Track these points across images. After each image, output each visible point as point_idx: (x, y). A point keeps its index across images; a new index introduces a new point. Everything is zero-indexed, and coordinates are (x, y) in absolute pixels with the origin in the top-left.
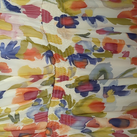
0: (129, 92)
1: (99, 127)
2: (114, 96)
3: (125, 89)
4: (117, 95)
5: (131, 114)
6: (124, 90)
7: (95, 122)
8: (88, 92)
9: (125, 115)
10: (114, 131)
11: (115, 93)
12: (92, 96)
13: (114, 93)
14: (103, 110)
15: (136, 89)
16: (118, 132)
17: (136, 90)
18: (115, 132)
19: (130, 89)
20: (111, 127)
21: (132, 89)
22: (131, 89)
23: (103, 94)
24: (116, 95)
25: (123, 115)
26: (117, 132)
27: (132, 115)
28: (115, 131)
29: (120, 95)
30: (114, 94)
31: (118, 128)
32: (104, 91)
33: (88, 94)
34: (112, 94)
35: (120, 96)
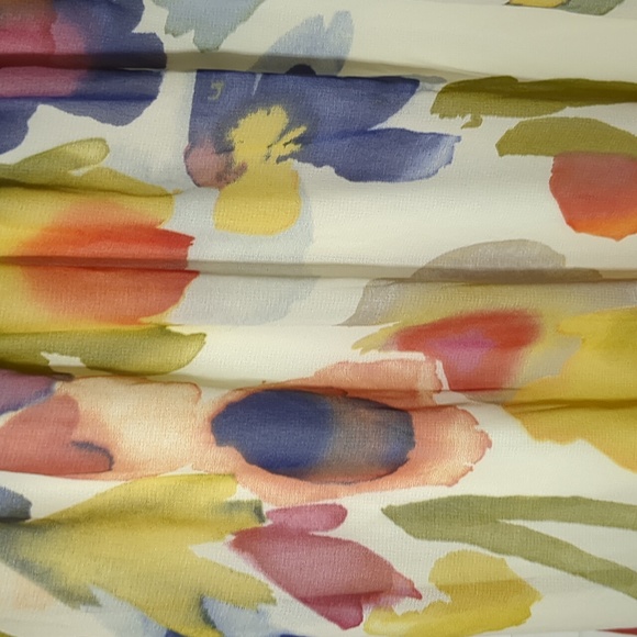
0: (442, 152)
1: (109, 474)
2: (295, 175)
3: (414, 116)
4: (328, 170)
5: (432, 354)
6: (395, 121)
7: (72, 423)
8: (29, 104)
9: (374, 356)
10: (258, 511)
11: (310, 148)
12: (71, 150)
13: (296, 141)
14: (163, 308)
15: (511, 123)
16: (295, 522)
17: (508, 132)
18: (268, 523)
19: (451, 116)
20: (233, 475)
21: (476, 123)
22: (468, 118)
23: (185, 143)
24: (319, 164)
25: (357, 357)
26: (281, 518)
27: (439, 364)
28: (267, 508)
29: (357, 173)
30: (293, 155)
31: (293, 481)
32: (195, 113)
33: (25, 130)
34: (280, 150)
35: (351, 179)
